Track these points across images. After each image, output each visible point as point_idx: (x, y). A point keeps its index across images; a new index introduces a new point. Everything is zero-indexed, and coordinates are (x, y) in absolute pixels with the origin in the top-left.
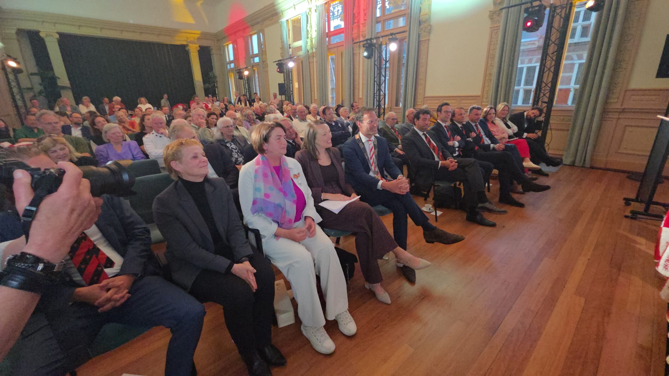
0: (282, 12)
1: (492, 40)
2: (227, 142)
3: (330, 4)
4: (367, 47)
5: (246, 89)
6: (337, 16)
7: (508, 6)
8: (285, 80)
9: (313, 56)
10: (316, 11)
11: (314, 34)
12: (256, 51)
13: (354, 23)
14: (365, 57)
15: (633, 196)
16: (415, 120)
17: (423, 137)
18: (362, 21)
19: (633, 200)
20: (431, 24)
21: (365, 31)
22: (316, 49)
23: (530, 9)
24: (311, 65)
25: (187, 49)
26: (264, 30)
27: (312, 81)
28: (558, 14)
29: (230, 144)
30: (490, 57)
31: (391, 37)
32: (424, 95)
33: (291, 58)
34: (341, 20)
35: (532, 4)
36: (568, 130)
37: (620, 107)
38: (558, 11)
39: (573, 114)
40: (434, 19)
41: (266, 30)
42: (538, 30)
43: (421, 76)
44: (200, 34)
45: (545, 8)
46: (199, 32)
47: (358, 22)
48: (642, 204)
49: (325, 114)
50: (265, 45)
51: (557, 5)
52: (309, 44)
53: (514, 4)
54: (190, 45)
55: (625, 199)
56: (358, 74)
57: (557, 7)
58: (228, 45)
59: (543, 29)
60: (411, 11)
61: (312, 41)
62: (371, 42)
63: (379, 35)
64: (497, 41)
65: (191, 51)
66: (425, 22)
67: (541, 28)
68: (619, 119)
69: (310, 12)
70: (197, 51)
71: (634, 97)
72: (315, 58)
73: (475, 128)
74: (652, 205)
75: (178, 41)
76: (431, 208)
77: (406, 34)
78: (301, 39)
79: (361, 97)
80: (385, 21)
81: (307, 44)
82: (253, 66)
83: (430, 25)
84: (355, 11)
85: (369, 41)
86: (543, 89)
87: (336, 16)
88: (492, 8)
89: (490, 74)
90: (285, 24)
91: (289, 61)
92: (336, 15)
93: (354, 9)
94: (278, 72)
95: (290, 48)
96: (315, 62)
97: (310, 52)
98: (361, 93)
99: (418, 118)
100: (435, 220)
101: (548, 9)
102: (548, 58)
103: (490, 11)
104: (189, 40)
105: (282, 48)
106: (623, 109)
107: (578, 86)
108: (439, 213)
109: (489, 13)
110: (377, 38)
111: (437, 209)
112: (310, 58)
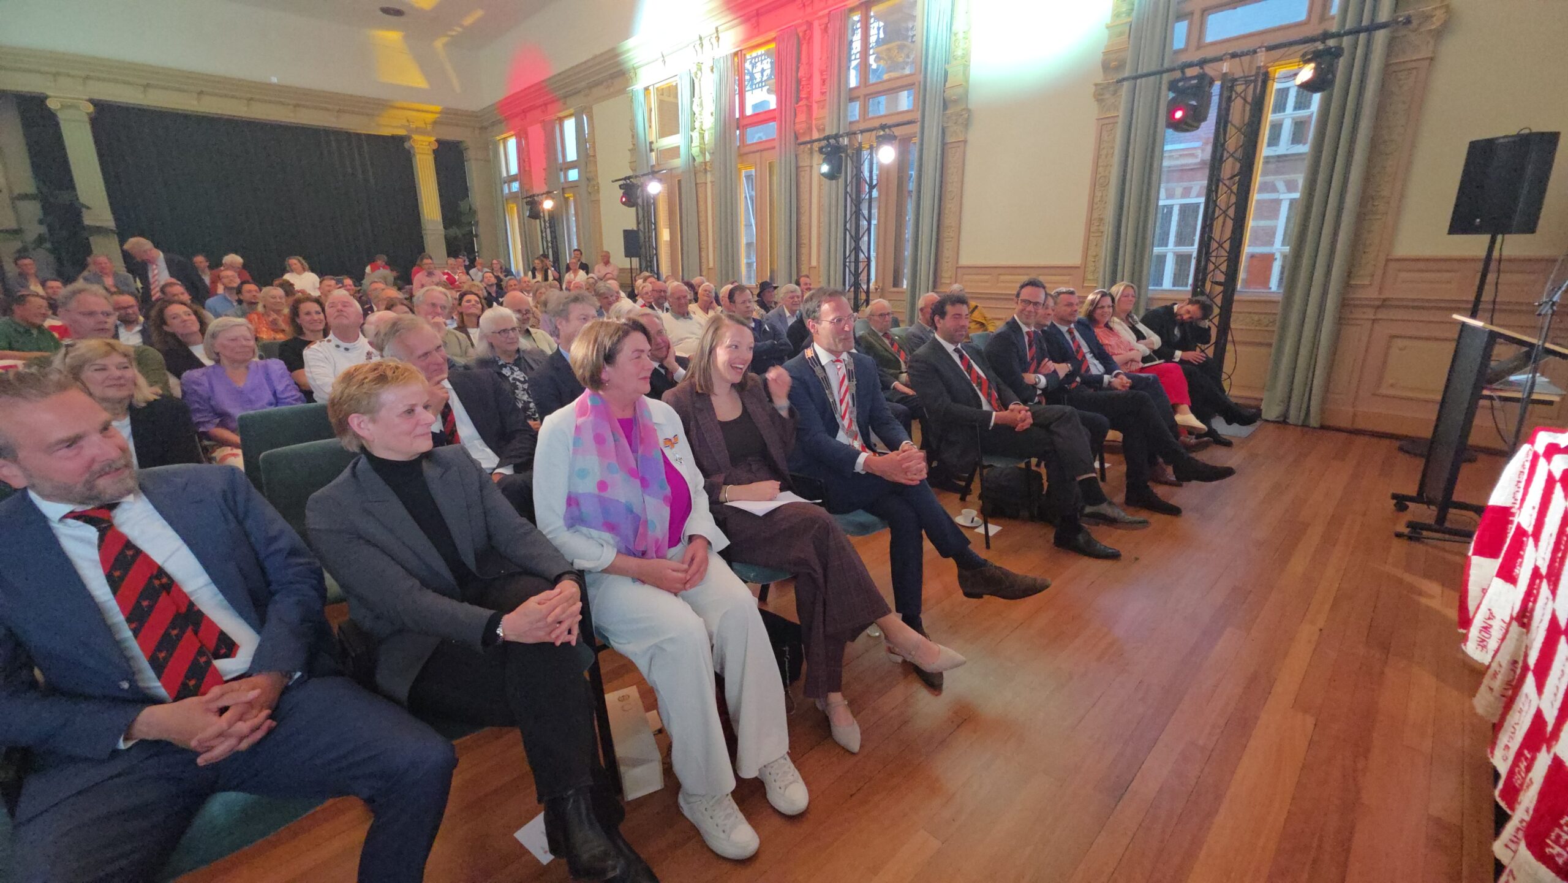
0: (635, 69)
1: (1102, 147)
2: (505, 366)
3: (745, 55)
4: (828, 154)
5: (547, 241)
6: (761, 82)
7: (1134, 74)
8: (638, 223)
9: (705, 169)
10: (712, 70)
11: (707, 121)
12: (572, 155)
13: (799, 99)
14: (823, 175)
15: (1411, 490)
16: (937, 318)
17: (956, 357)
18: (816, 96)
19: (1411, 499)
20: (970, 107)
21: (824, 118)
22: (712, 154)
23: (1180, 84)
24: (700, 190)
25: (407, 145)
26: (591, 108)
27: (703, 228)
28: (1239, 95)
29: (511, 368)
30: (1097, 183)
31: (882, 133)
32: (957, 263)
33: (653, 173)
34: (769, 91)
35: (1183, 73)
36: (1270, 345)
37: (1375, 295)
38: (1239, 89)
39: (1279, 309)
40: (975, 99)
41: (596, 109)
42: (1197, 128)
43: (949, 220)
44: (440, 113)
45: (1212, 82)
46: (438, 108)
47: (809, 97)
48: (1433, 507)
49: (734, 302)
50: (594, 142)
51: (1236, 76)
52: (696, 142)
53: (1145, 71)
54: (415, 137)
55: (1395, 496)
56: (807, 214)
57: (1236, 80)
58: (505, 140)
59: (1208, 127)
60: (925, 77)
61: (702, 137)
62: (838, 142)
63: (855, 128)
64: (1113, 148)
65: (416, 151)
66: (956, 102)
67: (1203, 125)
68: (1374, 320)
69: (699, 72)
70: (431, 152)
71: (1403, 275)
72: (709, 175)
73: (1068, 337)
74: (1452, 511)
75: (388, 126)
76: (976, 519)
77: (916, 128)
78: (676, 131)
79: (814, 263)
80: (868, 96)
81: (692, 142)
82: (563, 189)
83: (968, 110)
84: (801, 73)
85: (832, 141)
86: (1214, 254)
87: (758, 83)
88: (1100, 78)
89: (1101, 220)
90: (641, 97)
91: (651, 180)
92: (758, 80)
93: (798, 68)
94: (624, 203)
95: (652, 150)
96: (709, 185)
97: (699, 160)
98: (814, 256)
99: (943, 314)
100: (985, 545)
101: (1218, 83)
102: (1222, 188)
103: (1096, 85)
104: (413, 126)
105: (634, 149)
106: (1385, 300)
107: (1287, 249)
108: (993, 529)
109: (1093, 89)
110: (851, 134)
111: (989, 520)
112: (698, 175)
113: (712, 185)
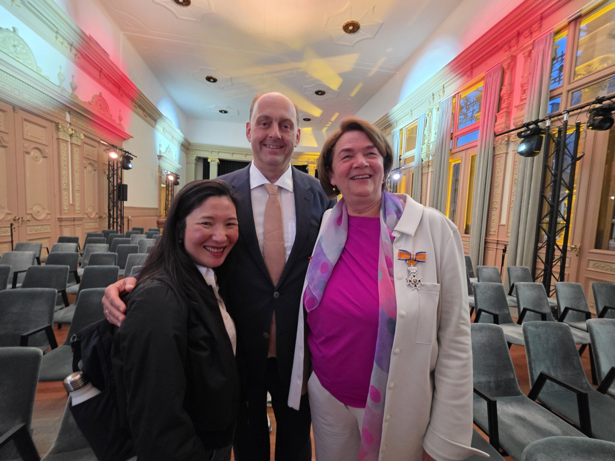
0: (396, 121)
3: (461, 95)
4: (526, 137)
9: (428, 165)
10: (438, 110)
11: (433, 138)
13: (500, 109)
18: (516, 103)
21: (522, 116)
22: (433, 156)
24: (424, 177)
47: (509, 106)
52: (424, 151)
54: (309, 165)
62: (538, 126)
69: (430, 113)
75: (301, 162)
78: (414, 148)
79: (504, 222)
85: (532, 126)
91: (395, 173)
95: (400, 159)
96: (430, 174)
97: (425, 160)
104: (310, 161)
112: (423, 169)
113: (432, 174)
